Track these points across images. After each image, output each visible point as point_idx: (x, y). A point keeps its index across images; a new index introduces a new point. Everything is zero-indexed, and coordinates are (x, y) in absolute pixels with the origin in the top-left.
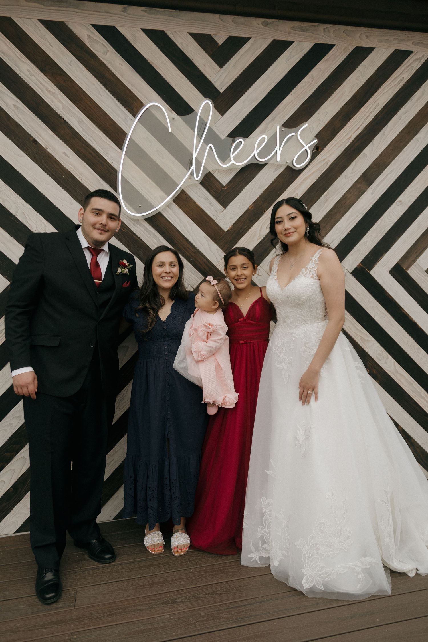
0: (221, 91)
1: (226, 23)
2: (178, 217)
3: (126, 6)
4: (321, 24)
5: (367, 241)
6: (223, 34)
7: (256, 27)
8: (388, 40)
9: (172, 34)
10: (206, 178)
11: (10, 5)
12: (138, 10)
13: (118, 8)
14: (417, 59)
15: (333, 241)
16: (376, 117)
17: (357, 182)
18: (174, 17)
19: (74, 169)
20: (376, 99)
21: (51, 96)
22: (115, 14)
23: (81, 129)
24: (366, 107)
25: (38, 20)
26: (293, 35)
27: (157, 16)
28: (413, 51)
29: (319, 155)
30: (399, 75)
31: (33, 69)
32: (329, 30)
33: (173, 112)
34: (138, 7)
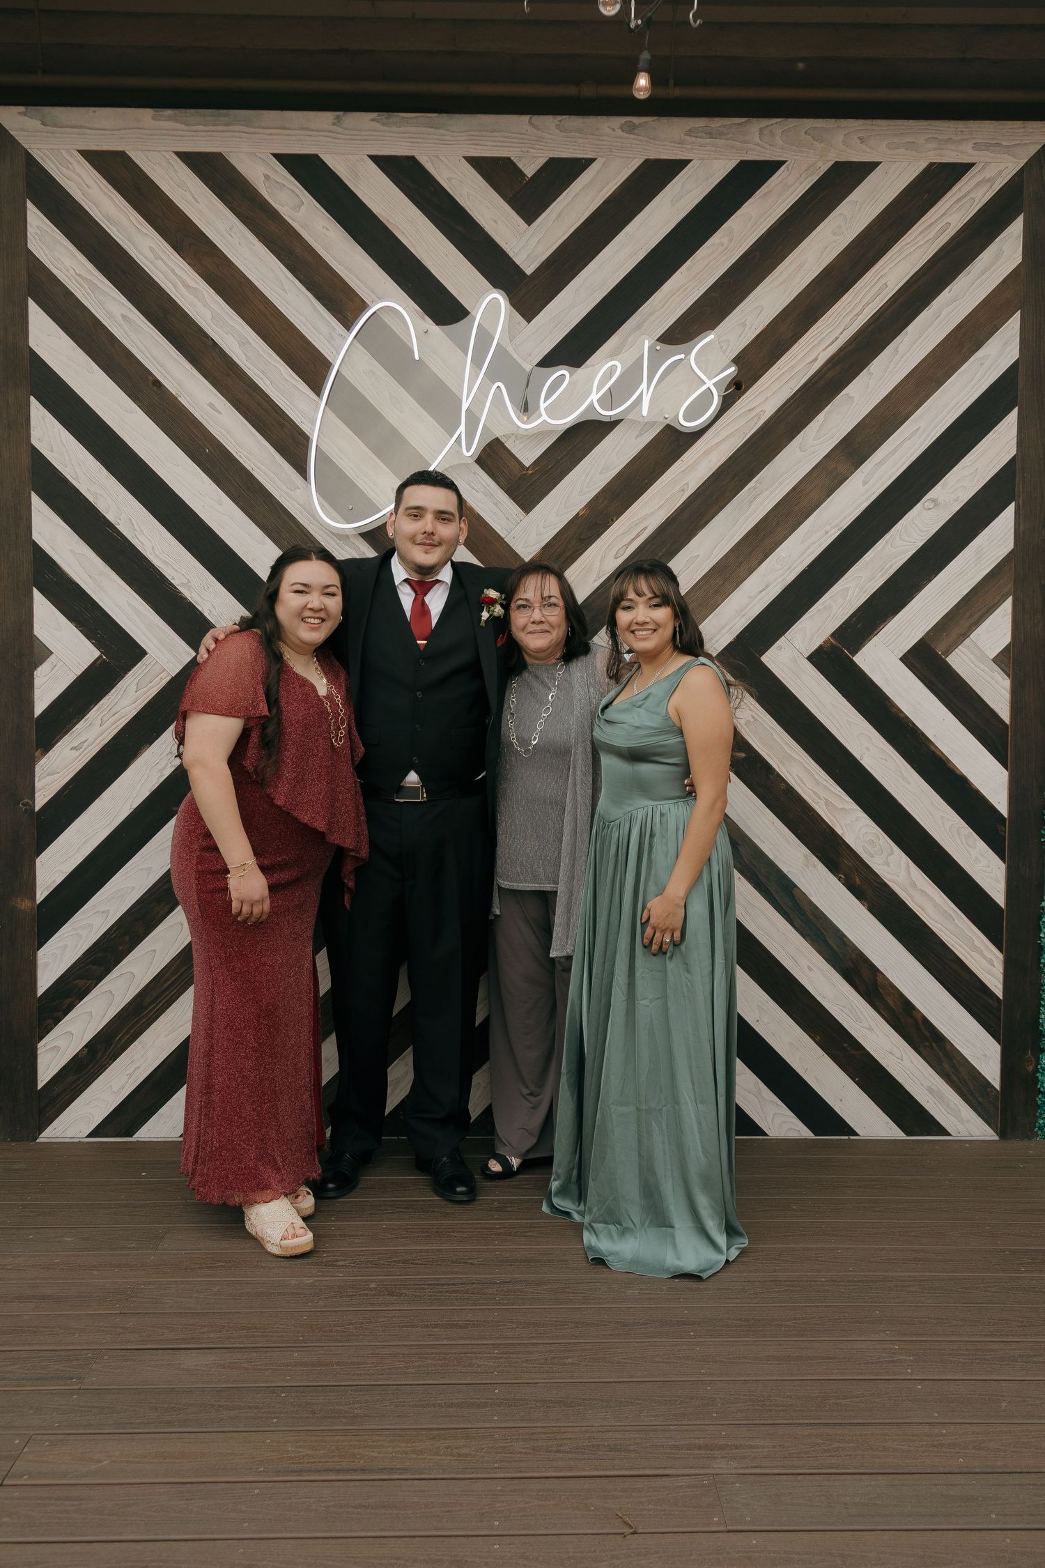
0: (529, 271)
1: (543, 132)
3: (341, 113)
4: (755, 120)
6: (537, 155)
7: (609, 136)
8: (913, 142)
9: (432, 161)
10: (488, 450)
11: (125, 129)
12: (364, 121)
13: (324, 119)
14: (984, 181)
15: (767, 587)
16: (878, 314)
17: (827, 456)
19: (226, 434)
20: (880, 275)
21: (192, 297)
22: (317, 131)
23: (243, 358)
24: (854, 293)
25: (174, 152)
26: (688, 147)
27: (402, 129)
28: (973, 164)
29: (741, 399)
30: (938, 219)
31: (160, 245)
32: (771, 131)
33: (426, 317)
34: (364, 114)
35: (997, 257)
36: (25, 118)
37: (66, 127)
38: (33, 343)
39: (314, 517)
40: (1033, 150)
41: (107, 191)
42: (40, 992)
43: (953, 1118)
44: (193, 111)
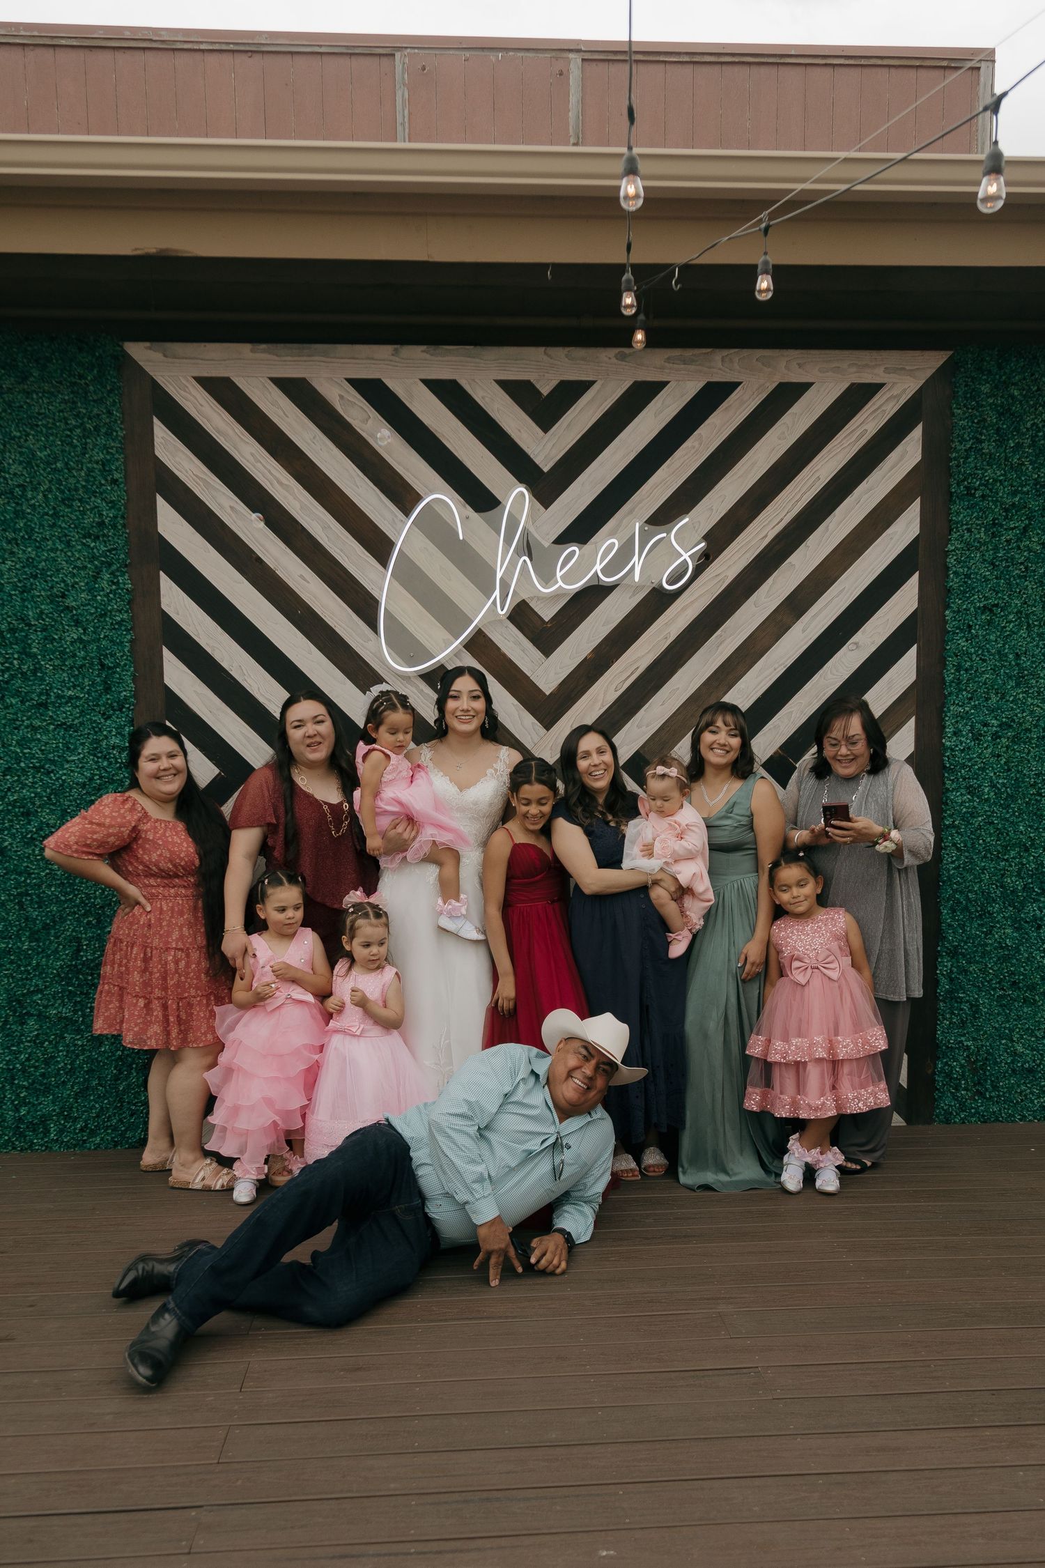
0: (546, 469)
1: (555, 360)
3: (398, 346)
4: (718, 350)
5: (792, 712)
6: (550, 378)
7: (607, 365)
8: (839, 367)
9: (469, 384)
10: (517, 609)
11: (231, 360)
12: (416, 352)
13: (385, 351)
14: (892, 398)
16: (813, 500)
17: (778, 610)
18: (473, 357)
19: (313, 599)
20: (815, 471)
21: (285, 492)
22: (380, 360)
23: (326, 539)
24: (795, 484)
25: (269, 378)
26: (668, 371)
27: (445, 358)
28: (884, 384)
29: (710, 567)
30: (858, 427)
31: (259, 451)
32: (730, 359)
33: (467, 506)
34: (415, 347)
35: (902, 457)
36: (151, 351)
37: (183, 358)
38: (160, 530)
39: (384, 663)
40: (929, 373)
41: (216, 409)
44: (282, 345)
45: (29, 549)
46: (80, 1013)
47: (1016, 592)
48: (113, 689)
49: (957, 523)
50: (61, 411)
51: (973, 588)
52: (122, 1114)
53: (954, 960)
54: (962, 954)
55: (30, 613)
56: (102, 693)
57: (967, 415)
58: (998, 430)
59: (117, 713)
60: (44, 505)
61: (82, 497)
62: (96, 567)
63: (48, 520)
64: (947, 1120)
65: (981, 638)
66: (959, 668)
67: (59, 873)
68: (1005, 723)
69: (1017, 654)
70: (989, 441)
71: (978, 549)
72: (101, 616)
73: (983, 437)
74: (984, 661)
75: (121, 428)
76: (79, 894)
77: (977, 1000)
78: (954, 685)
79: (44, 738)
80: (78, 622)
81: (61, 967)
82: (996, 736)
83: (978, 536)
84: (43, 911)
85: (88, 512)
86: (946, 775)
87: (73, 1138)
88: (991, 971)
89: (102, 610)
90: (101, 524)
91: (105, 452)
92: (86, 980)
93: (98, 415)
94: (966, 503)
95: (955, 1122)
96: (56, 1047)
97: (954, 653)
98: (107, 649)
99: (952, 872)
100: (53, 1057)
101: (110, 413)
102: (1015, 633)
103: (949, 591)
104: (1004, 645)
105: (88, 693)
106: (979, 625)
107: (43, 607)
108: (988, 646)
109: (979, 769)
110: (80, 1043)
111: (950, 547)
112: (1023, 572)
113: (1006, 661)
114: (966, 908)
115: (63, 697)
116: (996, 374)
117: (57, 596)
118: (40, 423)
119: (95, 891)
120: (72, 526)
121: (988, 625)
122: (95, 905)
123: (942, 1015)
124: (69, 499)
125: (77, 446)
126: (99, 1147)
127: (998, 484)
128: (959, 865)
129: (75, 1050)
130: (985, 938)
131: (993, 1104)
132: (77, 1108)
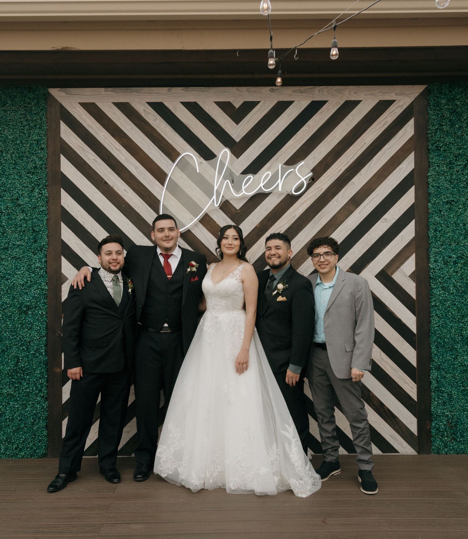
0: (237, 141)
1: (242, 92)
2: (202, 233)
3: (171, 88)
4: (317, 87)
5: (355, 251)
6: (240, 101)
7: (265, 94)
8: (373, 93)
9: (202, 103)
10: (224, 204)
11: (95, 95)
12: (179, 90)
13: (165, 89)
14: (399, 106)
16: (363, 153)
17: (346, 204)
18: (204, 92)
19: (131, 200)
20: (363, 140)
21: (118, 152)
22: (162, 94)
23: (136, 173)
25: (112, 102)
26: (294, 96)
27: (192, 93)
28: (395, 101)
29: (315, 184)
31: (107, 135)
32: (323, 90)
33: (201, 158)
34: (179, 88)
35: (404, 133)
36: (60, 92)
37: (74, 95)
38: (62, 170)
40: (416, 95)
41: (88, 116)
42: (63, 402)
43: (400, 446)
44: (118, 88)
45: (3, 179)
46: (17, 392)
47: (462, 194)
48: (38, 241)
49: (432, 163)
50: (20, 118)
51: (441, 193)
52: (35, 441)
53: (438, 372)
54: (442, 368)
55: (2, 207)
56: (33, 243)
57: (435, 113)
58: (450, 120)
59: (39, 252)
60: (11, 159)
61: (28, 156)
62: (32, 187)
63: (12, 166)
64: (438, 452)
65: (446, 216)
66: (436, 230)
67: (10, 326)
68: (460, 257)
69: (464, 224)
70: (446, 125)
71: (443, 175)
72: (34, 208)
73: (443, 124)
74: (448, 227)
75: (46, 126)
76: (18, 336)
77: (451, 392)
78: (434, 238)
79: (6, 263)
80: (23, 211)
81: (9, 370)
82: (455, 263)
83: (443, 169)
84: (2, 344)
85: (30, 162)
86: (431, 281)
87: (12, 453)
88: (457, 377)
89: (34, 205)
90: (36, 167)
91: (38, 136)
92: (21, 376)
93: (36, 120)
94: (436, 154)
95: (442, 453)
96: (6, 408)
97: (433, 223)
98: (36, 223)
99: (436, 328)
100: (4, 413)
101: (41, 119)
102: (462, 214)
103: (429, 194)
104: (457, 219)
105: (27, 243)
106: (445, 210)
107: (8, 204)
108: (449, 220)
109: (448, 278)
110: (16, 406)
111: (429, 174)
112: (465, 185)
113: (459, 227)
114: (444, 346)
115: (16, 245)
116: (449, 95)
117: (15, 200)
118: (10, 124)
119: (26, 335)
120: (23, 168)
121: (449, 210)
122: (26, 341)
123: (434, 399)
124: (21, 157)
125: (26, 134)
126: (23, 457)
127: (452, 145)
128: (440, 325)
129: (14, 410)
130: (454, 361)
131: (461, 445)
132: (14, 438)
